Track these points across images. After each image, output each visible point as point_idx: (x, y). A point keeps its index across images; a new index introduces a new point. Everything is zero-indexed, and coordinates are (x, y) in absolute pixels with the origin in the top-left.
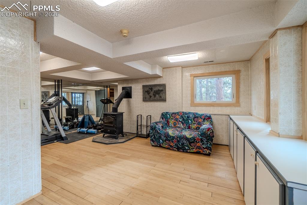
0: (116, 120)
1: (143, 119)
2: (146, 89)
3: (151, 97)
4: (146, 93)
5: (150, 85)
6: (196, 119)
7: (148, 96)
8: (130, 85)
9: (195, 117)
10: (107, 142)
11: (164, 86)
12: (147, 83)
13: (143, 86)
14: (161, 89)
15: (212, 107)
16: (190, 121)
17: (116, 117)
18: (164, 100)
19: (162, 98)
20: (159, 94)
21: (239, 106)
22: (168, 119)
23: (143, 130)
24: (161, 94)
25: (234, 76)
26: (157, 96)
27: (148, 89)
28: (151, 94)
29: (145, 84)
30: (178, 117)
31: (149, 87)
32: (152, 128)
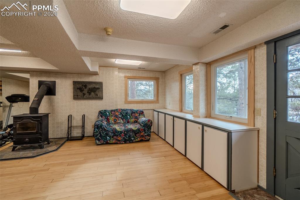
0: (41, 123)
1: (73, 120)
2: (77, 86)
3: (84, 94)
4: (78, 90)
5: (83, 82)
6: (133, 114)
7: (80, 94)
8: (52, 79)
9: (133, 113)
10: (30, 155)
11: (101, 84)
12: (79, 79)
13: (73, 82)
14: (97, 86)
15: (141, 104)
16: (128, 117)
17: (41, 120)
18: (101, 98)
19: (98, 96)
20: (94, 92)
21: (158, 103)
22: (108, 116)
23: (73, 133)
24: (97, 92)
25: (155, 81)
26: (93, 93)
27: (81, 86)
28: (85, 91)
29: (76, 80)
30: (117, 114)
31: (83, 84)
32: (98, 127)
